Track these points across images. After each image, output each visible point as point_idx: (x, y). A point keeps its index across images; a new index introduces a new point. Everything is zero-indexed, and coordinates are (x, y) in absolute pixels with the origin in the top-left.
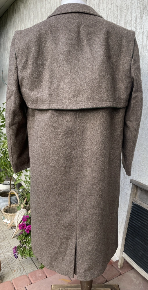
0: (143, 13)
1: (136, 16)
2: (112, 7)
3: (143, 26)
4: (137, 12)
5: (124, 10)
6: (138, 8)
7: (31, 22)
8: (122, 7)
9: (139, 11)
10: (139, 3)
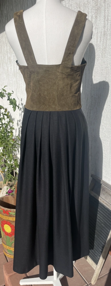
0: (98, 13)
1: (91, 16)
2: (73, 3)
3: (97, 26)
4: (92, 12)
5: (82, 9)
6: (94, 8)
7: (6, 8)
8: (80, 5)
9: (94, 11)
10: (94, 3)
